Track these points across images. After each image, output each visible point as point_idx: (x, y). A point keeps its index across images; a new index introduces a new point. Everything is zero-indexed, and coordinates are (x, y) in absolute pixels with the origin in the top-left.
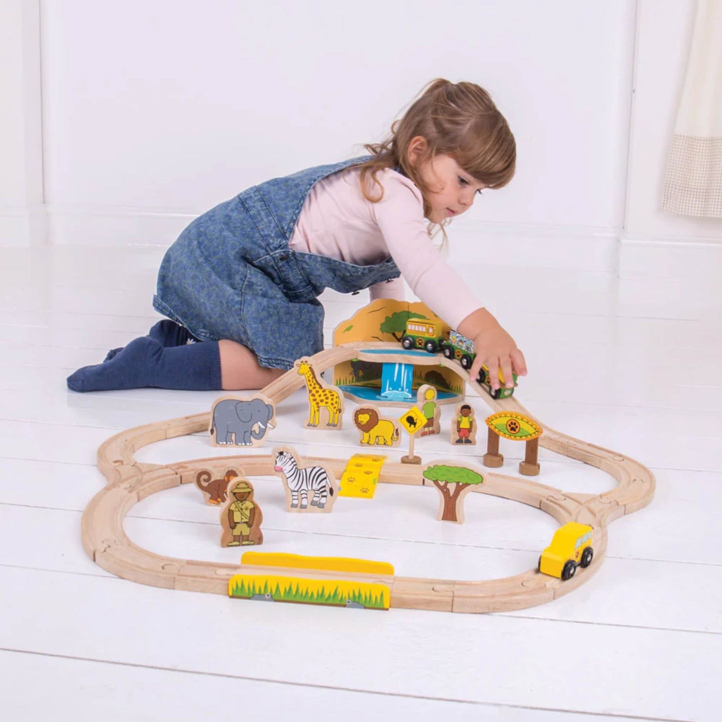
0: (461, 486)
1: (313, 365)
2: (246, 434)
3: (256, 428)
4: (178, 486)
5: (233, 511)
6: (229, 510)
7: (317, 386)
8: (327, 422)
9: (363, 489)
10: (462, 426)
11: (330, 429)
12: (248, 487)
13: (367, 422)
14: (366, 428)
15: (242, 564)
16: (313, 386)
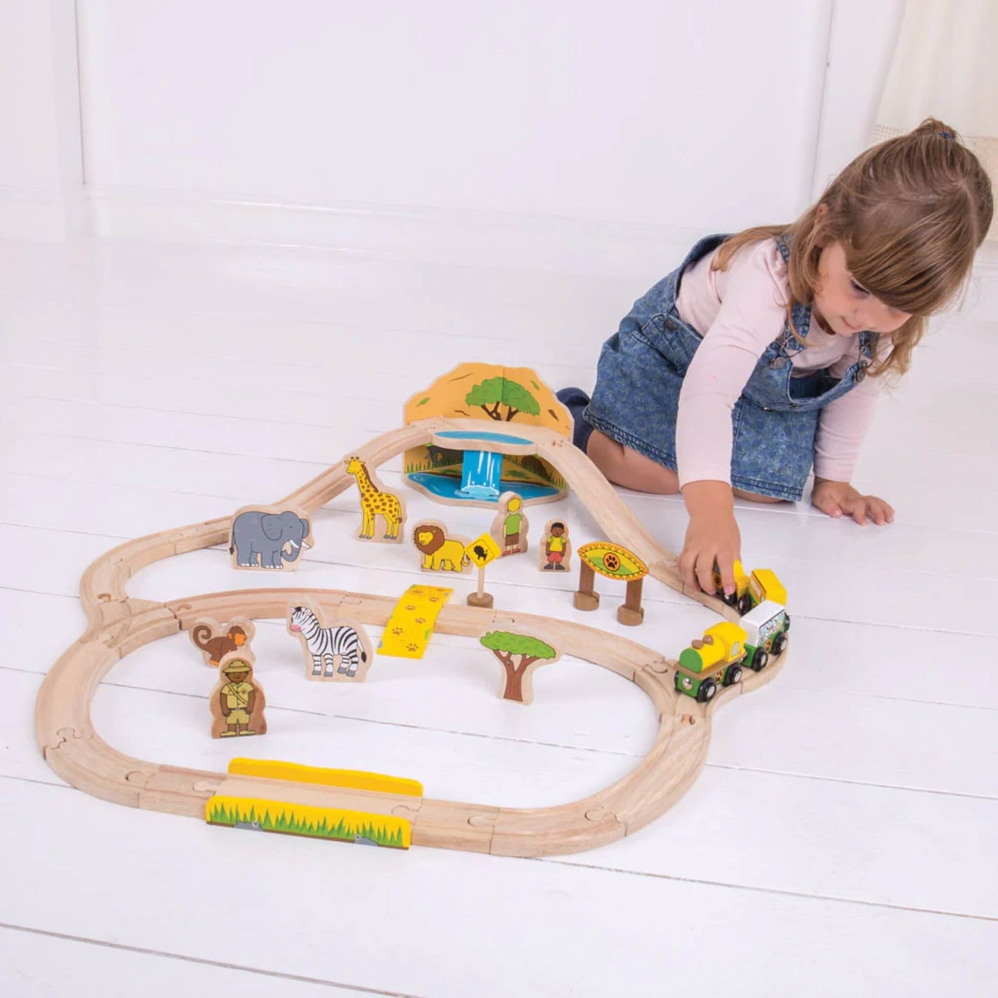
0: (529, 658)
2: (275, 554)
3: (287, 547)
4: (174, 633)
5: (226, 695)
6: (221, 694)
7: (372, 489)
9: (411, 645)
10: (552, 549)
11: (387, 542)
12: (245, 666)
13: (430, 542)
14: (428, 549)
15: (230, 771)
16: (366, 488)
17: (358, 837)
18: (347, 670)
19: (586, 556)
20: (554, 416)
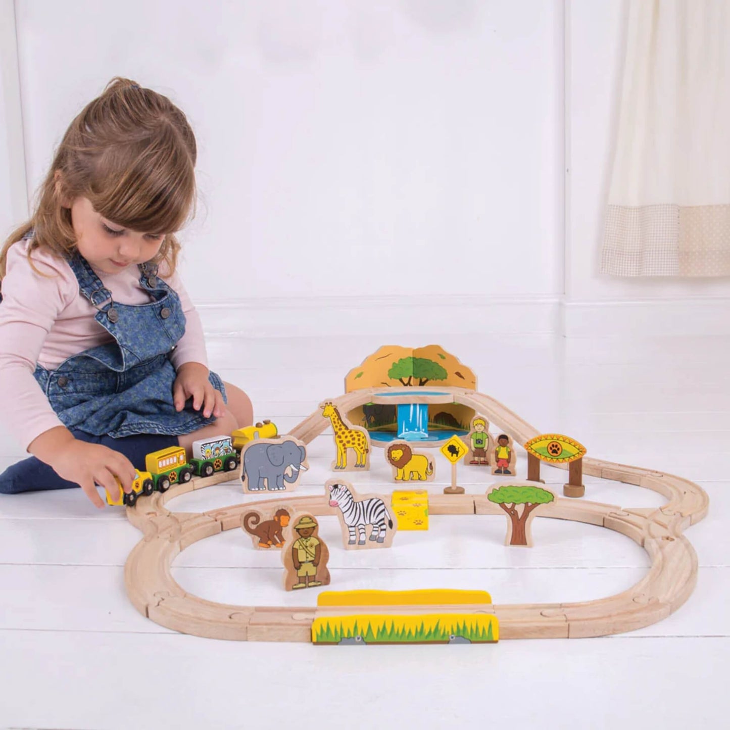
0: (531, 506)
1: (338, 407)
2: (279, 478)
3: (288, 471)
4: (218, 533)
5: (297, 550)
6: (293, 548)
7: (343, 427)
8: (355, 464)
9: (417, 521)
10: (500, 456)
12: (313, 522)
13: (401, 458)
14: (399, 464)
15: (318, 605)
16: (339, 427)
17: (452, 637)
18: (377, 537)
19: (532, 449)
20: (461, 376)
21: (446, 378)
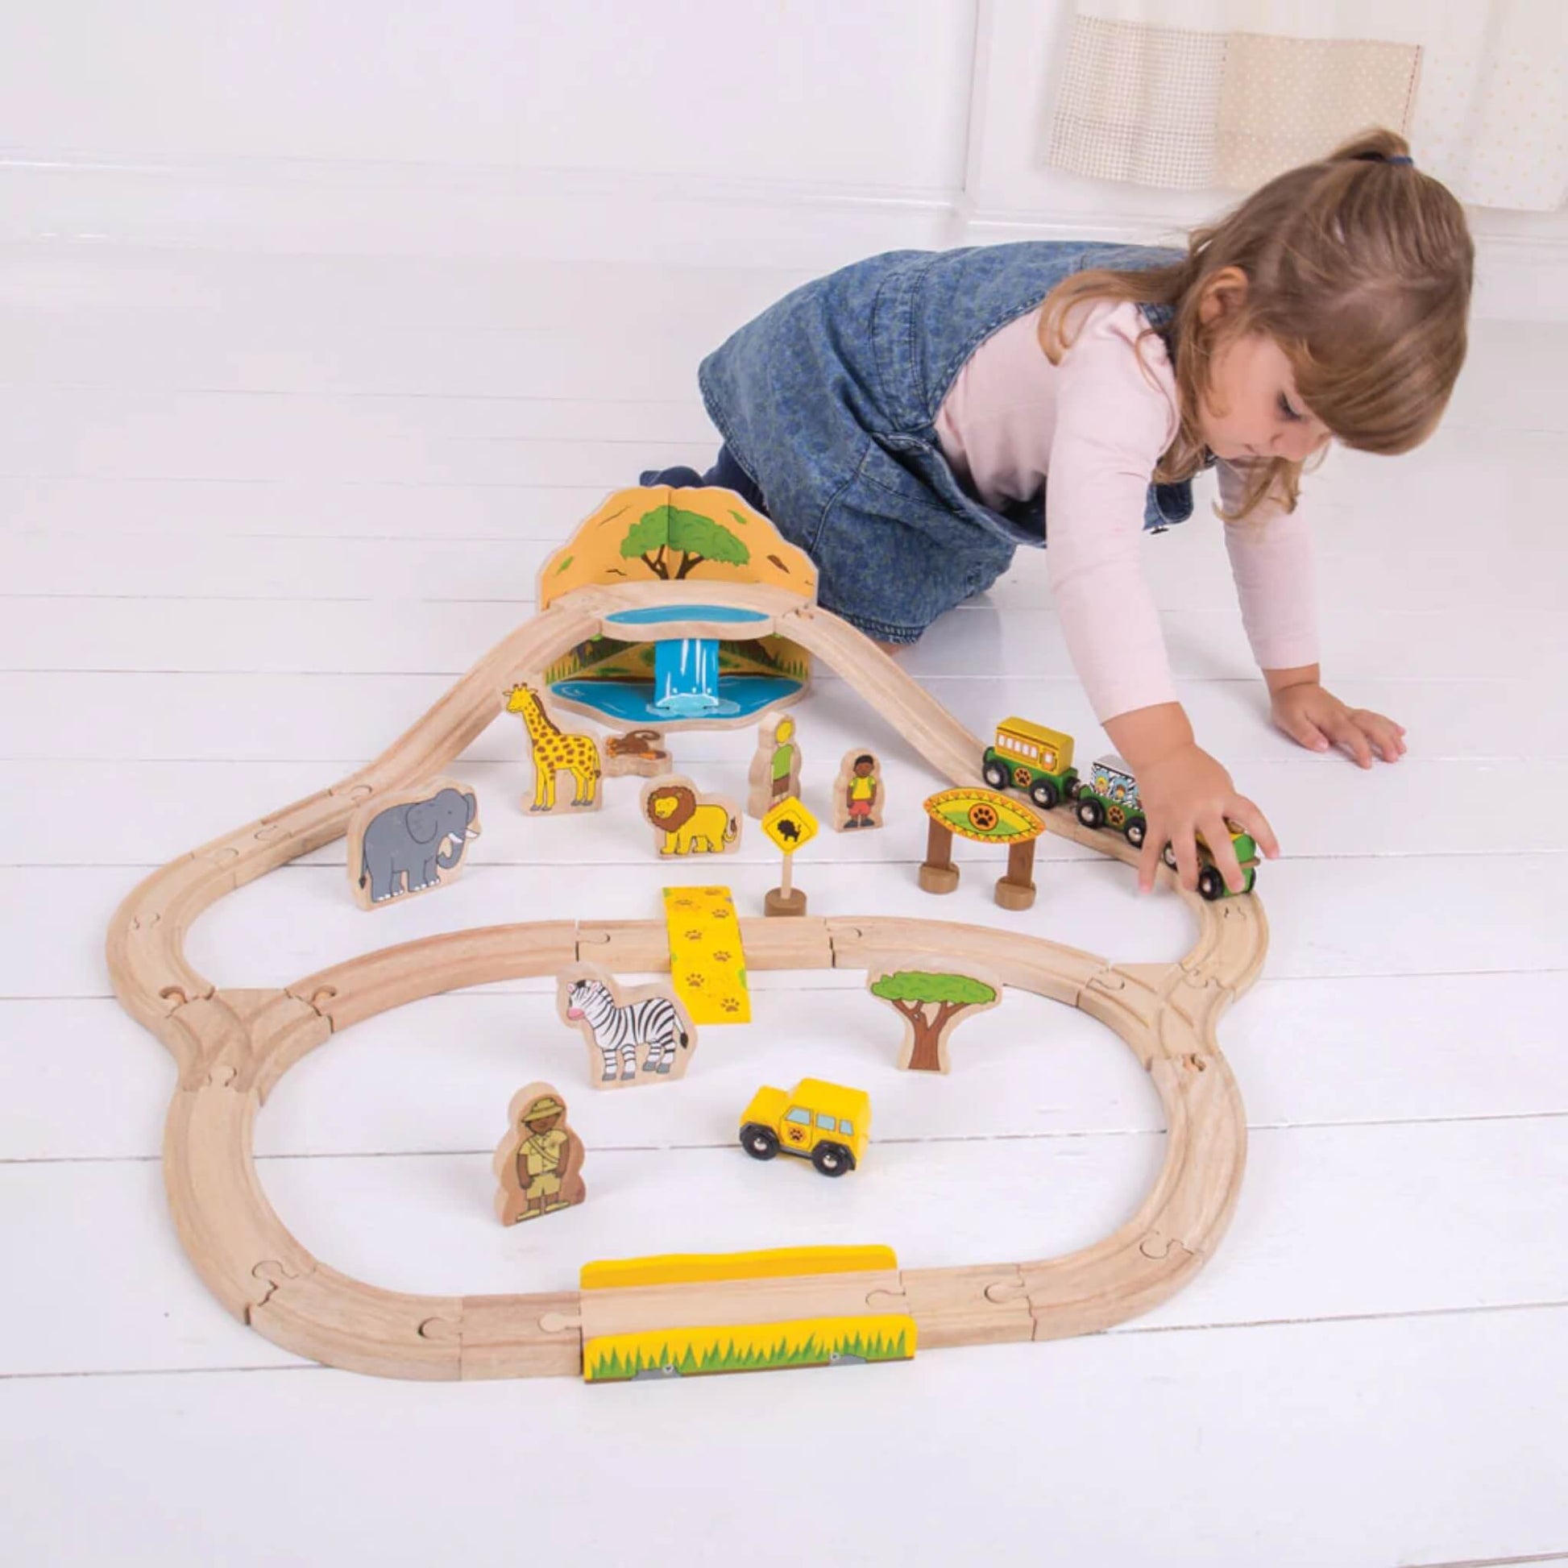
0: (952, 1007)
2: (428, 863)
4: (326, 1040)
5: (526, 1156)
6: (519, 1155)
7: (549, 731)
8: (572, 799)
9: (727, 1001)
10: (855, 796)
12: (556, 1105)
13: (674, 812)
14: (670, 824)
15: (583, 1286)
16: (540, 730)
17: (835, 1357)
18: (658, 1064)
19: (938, 812)
20: (780, 565)
21: (745, 562)
